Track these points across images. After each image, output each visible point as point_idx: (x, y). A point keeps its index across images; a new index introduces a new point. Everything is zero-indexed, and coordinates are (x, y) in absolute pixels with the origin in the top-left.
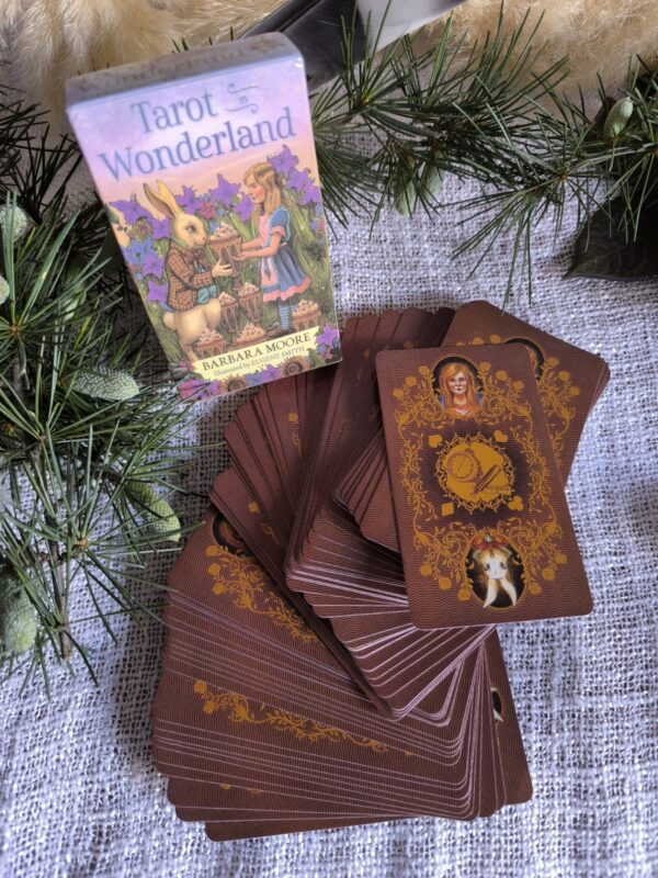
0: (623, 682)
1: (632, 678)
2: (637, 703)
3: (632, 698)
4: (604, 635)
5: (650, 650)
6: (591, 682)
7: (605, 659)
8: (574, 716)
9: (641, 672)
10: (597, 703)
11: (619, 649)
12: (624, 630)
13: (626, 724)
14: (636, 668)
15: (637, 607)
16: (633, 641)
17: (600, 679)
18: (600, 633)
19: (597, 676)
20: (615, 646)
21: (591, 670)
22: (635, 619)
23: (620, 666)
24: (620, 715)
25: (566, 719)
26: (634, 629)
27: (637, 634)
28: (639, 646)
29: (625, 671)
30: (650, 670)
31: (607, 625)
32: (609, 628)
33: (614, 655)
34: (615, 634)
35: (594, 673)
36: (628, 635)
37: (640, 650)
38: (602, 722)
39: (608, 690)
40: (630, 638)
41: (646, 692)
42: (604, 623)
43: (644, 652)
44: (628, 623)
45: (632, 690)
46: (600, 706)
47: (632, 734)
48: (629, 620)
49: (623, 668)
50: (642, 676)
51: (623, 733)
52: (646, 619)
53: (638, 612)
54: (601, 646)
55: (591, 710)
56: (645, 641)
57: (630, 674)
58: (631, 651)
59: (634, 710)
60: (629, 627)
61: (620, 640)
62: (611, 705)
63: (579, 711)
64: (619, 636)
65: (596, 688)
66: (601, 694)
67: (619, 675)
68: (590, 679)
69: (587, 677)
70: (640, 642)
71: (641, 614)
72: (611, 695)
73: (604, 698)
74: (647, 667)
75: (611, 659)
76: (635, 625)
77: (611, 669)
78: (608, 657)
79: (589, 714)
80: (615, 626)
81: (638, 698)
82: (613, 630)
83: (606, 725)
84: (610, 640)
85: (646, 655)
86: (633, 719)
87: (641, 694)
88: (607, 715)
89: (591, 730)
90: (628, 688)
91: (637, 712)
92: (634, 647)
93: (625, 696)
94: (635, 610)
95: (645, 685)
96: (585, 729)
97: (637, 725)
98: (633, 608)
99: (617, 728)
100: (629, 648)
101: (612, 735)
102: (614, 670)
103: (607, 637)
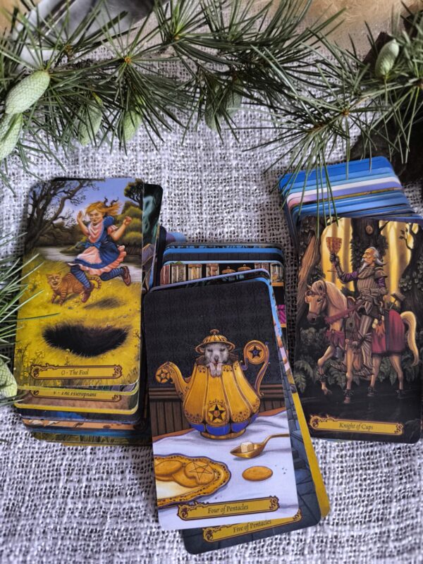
0: (364, 515)
1: (371, 511)
2: (372, 531)
3: (369, 528)
4: (353, 476)
5: (388, 489)
6: (339, 515)
7: (352, 496)
8: (322, 541)
9: (379, 506)
10: (341, 532)
11: (364, 487)
12: (368, 472)
13: (362, 548)
14: (375, 504)
15: (380, 452)
16: (375, 481)
17: (346, 512)
18: (349, 474)
19: (344, 509)
20: (361, 485)
21: (340, 505)
22: (377, 463)
23: (363, 501)
24: (358, 541)
25: (316, 543)
26: (377, 471)
27: (379, 475)
28: (380, 485)
29: (367, 506)
30: (386, 505)
31: (355, 467)
32: (357, 470)
33: (359, 492)
34: (361, 475)
35: (342, 507)
36: (372, 476)
37: (380, 488)
38: (343, 547)
39: (351, 521)
40: (373, 478)
41: (380, 523)
42: (353, 466)
43: (383, 490)
44: (372, 466)
45: (370, 521)
46: (344, 534)
47: (366, 556)
48: (373, 463)
49: (366, 502)
50: (379, 510)
51: (359, 555)
52: (386, 462)
53: (380, 457)
54: (351, 484)
55: (336, 537)
56: (385, 481)
57: (370, 508)
58: (373, 489)
59: (369, 537)
60: (373, 469)
61: (365, 479)
62: (352, 533)
63: (327, 537)
64: (364, 477)
65: (342, 519)
66: (345, 524)
67: (361, 509)
68: (338, 512)
69: (336, 510)
70: (381, 482)
71: (383, 458)
72: (353, 525)
73: (348, 527)
74: (384, 502)
75: (356, 496)
76: (377, 467)
77: (355, 504)
78: (354, 494)
79: (334, 540)
80: (361, 469)
81: (374, 527)
82: (360, 472)
83: (346, 549)
84: (357, 480)
85: (384, 493)
86: (368, 544)
87: (376, 524)
88: (348, 541)
89: (334, 553)
90: (367, 519)
91: (371, 539)
92: (375, 486)
93: (364, 526)
94: (378, 455)
95: (380, 517)
96: (330, 552)
97: (370, 549)
98: (376, 453)
99: (355, 551)
100: (372, 486)
101: (350, 557)
102: (358, 505)
103: (355, 478)
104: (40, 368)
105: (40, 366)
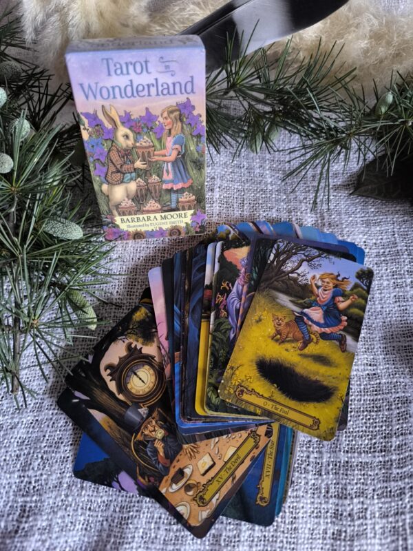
0: (369, 446)
1: (375, 443)
2: (377, 460)
3: (374, 457)
4: (359, 416)
5: (388, 427)
6: (348, 445)
7: (358, 431)
8: (336, 465)
9: (382, 440)
10: (351, 458)
11: (368, 425)
12: (372, 414)
13: (369, 473)
14: (378, 437)
15: (383, 399)
16: (377, 421)
17: (354, 442)
18: (356, 414)
19: (352, 441)
20: (365, 423)
21: (349, 437)
22: (380, 407)
23: (368, 436)
24: (366, 467)
25: (331, 467)
26: (379, 413)
27: (381, 416)
28: (381, 424)
29: (371, 439)
30: (387, 440)
31: (362, 409)
32: (363, 411)
33: (364, 428)
34: (366, 416)
35: (351, 438)
36: (374, 417)
37: (382, 426)
38: (354, 470)
39: (359, 450)
40: (376, 419)
41: (383, 453)
42: (360, 408)
43: (384, 428)
44: (376, 409)
45: (375, 451)
46: (353, 460)
47: (373, 479)
48: (377, 407)
49: (370, 437)
50: (382, 443)
51: (367, 478)
52: (387, 407)
53: (383, 403)
54: (358, 422)
55: (347, 462)
56: (385, 421)
57: (374, 441)
58: (376, 427)
59: (375, 464)
60: (376, 411)
61: (369, 419)
62: (360, 460)
63: (340, 462)
64: (369, 417)
65: (351, 448)
66: (354, 452)
67: (367, 441)
68: (347, 442)
69: (346, 440)
70: (382, 421)
71: (385, 404)
72: (361, 453)
73: (356, 455)
74: (385, 437)
75: (362, 431)
76: (380, 411)
77: (362, 437)
78: (361, 429)
79: (346, 464)
80: (367, 411)
81: (378, 457)
82: (366, 413)
83: (356, 472)
84: (362, 419)
85: (385, 430)
86: (374, 470)
87: (380, 454)
88: (357, 465)
89: (346, 475)
90: (372, 450)
91: (377, 466)
92: (378, 424)
93: (370, 455)
94: (381, 401)
95: (383, 449)
96: (343, 474)
97: (377, 474)
98: (380, 400)
99: (364, 475)
100: (375, 425)
101: (360, 479)
102: (364, 438)
103: (361, 417)
104: (245, 390)
105: (247, 389)
